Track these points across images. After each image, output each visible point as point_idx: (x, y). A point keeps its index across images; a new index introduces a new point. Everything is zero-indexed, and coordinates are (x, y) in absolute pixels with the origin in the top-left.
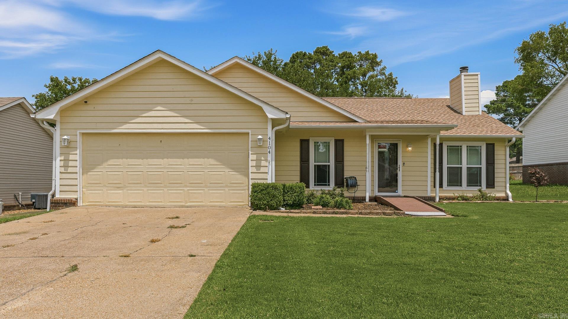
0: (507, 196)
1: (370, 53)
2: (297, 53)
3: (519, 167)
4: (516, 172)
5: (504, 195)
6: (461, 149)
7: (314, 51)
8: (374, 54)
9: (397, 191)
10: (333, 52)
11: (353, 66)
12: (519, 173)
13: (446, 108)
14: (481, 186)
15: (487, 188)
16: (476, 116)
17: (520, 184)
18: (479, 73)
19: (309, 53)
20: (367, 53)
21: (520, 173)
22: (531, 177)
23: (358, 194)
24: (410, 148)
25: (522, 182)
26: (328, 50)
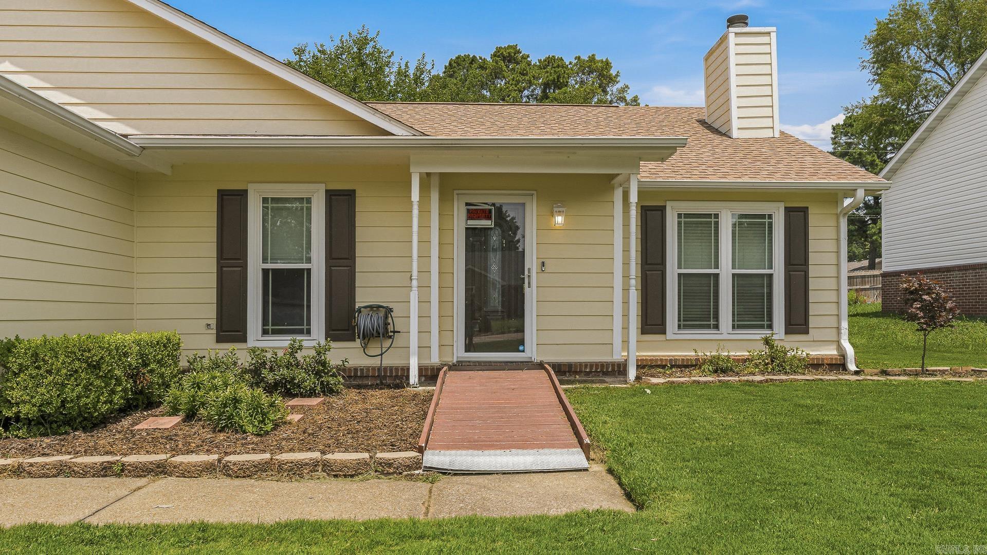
0: (843, 356)
1: (598, 58)
2: (458, 58)
3: (874, 276)
4: (868, 287)
5: (835, 352)
6: (717, 223)
7: (491, 55)
8: (604, 60)
9: (521, 348)
10: (528, 56)
11: (563, 82)
12: (874, 289)
13: (695, 125)
14: (770, 327)
15: (787, 332)
16: (765, 139)
17: (875, 315)
18: (774, 29)
19: (481, 58)
20: (592, 59)
21: (877, 289)
22: (908, 302)
23: (391, 360)
24: (559, 219)
25: (879, 308)
26: (519, 52)
